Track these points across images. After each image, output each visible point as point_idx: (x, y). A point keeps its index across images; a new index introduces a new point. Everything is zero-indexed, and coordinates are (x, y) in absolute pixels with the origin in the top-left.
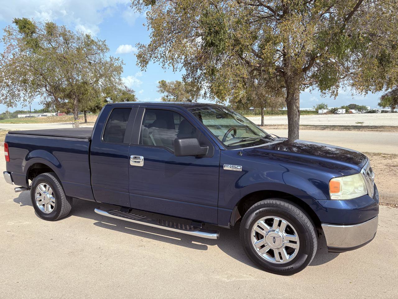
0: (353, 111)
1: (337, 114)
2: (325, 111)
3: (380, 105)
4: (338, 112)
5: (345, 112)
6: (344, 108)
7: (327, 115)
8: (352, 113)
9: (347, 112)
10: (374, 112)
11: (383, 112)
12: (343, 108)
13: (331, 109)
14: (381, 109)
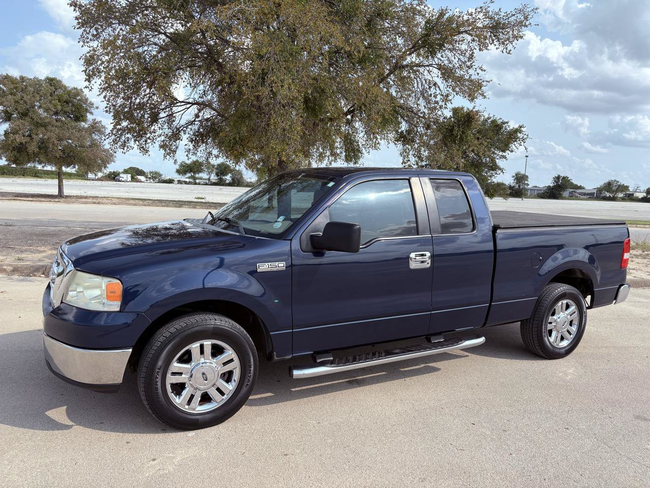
0: (142, 178)
1: (119, 181)
2: (100, 175)
3: (178, 171)
4: (121, 179)
5: (130, 179)
6: (129, 173)
7: (104, 183)
8: (141, 182)
9: (133, 179)
10: (170, 181)
11: (180, 182)
12: (126, 172)
13: (108, 173)
14: (177, 177)
